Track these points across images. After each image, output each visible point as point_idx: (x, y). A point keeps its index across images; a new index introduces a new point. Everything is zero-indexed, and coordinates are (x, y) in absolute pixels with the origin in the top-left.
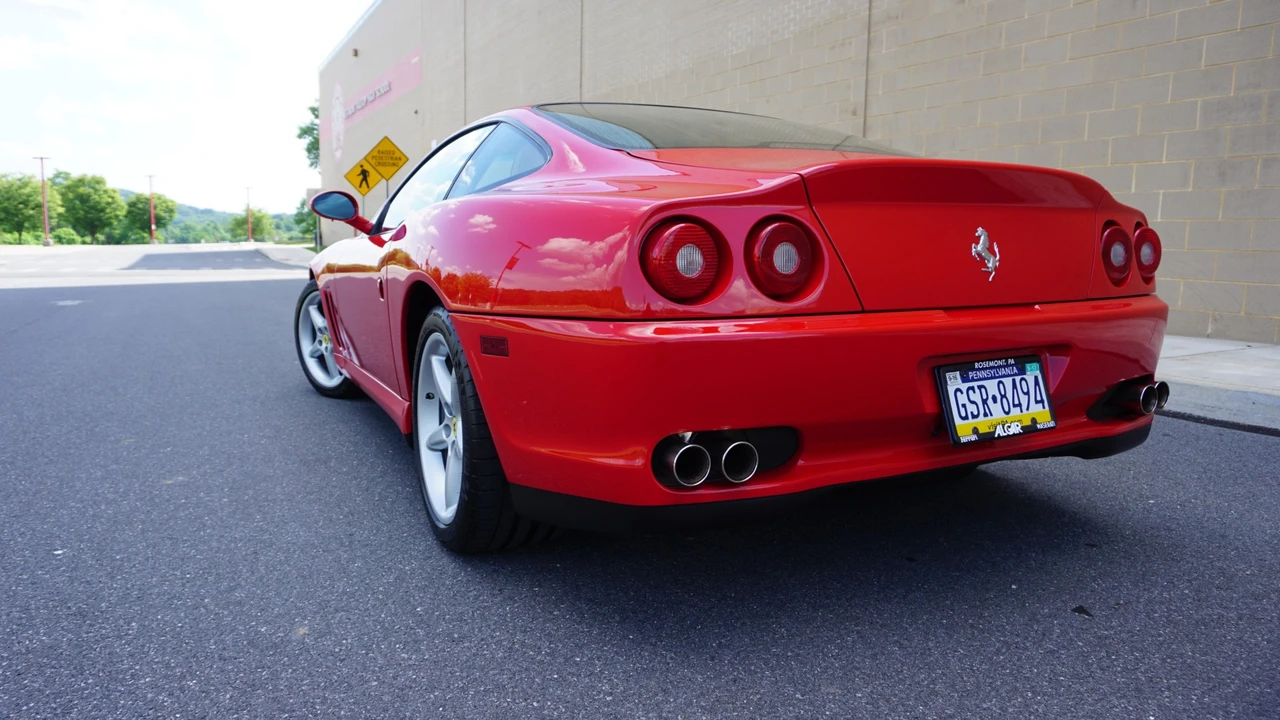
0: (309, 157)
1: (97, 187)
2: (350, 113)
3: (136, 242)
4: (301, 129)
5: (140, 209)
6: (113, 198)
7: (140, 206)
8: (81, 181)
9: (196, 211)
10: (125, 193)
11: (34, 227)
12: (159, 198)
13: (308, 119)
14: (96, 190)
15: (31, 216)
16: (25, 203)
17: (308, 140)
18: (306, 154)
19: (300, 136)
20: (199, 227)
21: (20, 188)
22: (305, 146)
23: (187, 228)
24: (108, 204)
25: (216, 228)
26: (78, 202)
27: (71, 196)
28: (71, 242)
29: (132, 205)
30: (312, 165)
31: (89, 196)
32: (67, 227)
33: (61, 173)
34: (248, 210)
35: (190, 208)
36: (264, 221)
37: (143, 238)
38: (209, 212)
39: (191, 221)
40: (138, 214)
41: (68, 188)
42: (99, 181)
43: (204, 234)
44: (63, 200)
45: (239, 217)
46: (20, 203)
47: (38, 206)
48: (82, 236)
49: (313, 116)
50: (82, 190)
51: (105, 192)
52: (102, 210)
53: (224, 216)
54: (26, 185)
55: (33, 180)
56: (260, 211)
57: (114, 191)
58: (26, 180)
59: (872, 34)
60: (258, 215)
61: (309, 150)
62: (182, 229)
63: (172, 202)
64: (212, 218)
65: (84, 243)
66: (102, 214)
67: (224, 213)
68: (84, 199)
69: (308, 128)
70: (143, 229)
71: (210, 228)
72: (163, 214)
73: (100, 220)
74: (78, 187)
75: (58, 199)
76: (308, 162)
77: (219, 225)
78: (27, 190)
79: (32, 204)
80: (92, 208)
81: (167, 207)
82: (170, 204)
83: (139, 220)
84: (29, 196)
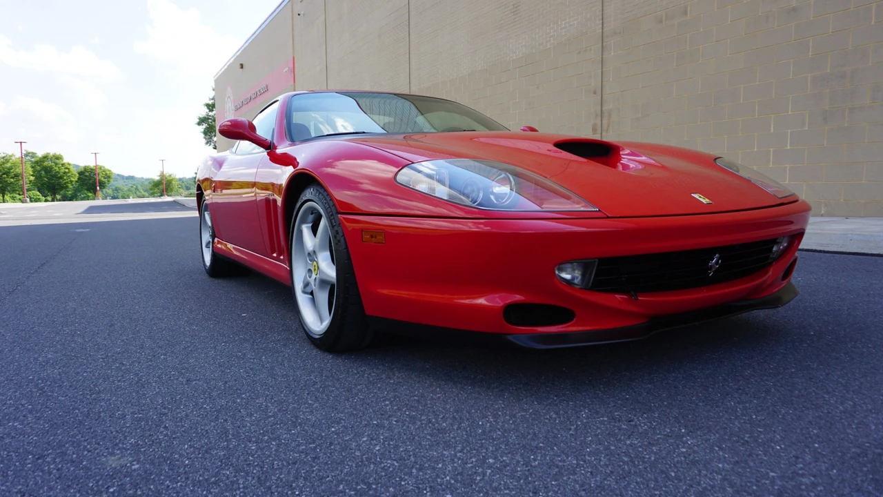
0: (205, 138)
1: (57, 161)
2: (239, 107)
3: (83, 199)
4: (200, 119)
5: (86, 176)
6: (69, 169)
7: (87, 174)
8: (45, 157)
9: (122, 177)
10: (77, 166)
11: (14, 191)
12: (100, 168)
13: (204, 112)
14: (56, 164)
15: (11, 183)
16: (7, 173)
17: (205, 126)
18: (203, 135)
19: (199, 124)
20: (126, 189)
21: (4, 163)
22: (203, 130)
23: (117, 190)
24: (65, 173)
25: (137, 189)
26: (43, 173)
27: (38, 168)
28: (37, 200)
29: (81, 173)
30: (207, 143)
31: (51, 168)
32: (34, 190)
33: (29, 153)
34: (162, 175)
35: (118, 175)
36: (173, 182)
37: (89, 196)
38: (131, 178)
39: (120, 184)
40: (86, 180)
41: (37, 162)
42: (58, 158)
43: (128, 193)
44: (34, 172)
45: (155, 181)
46: (4, 174)
47: (16, 176)
48: (45, 197)
49: (208, 110)
50: (46, 164)
51: (63, 165)
52: (61, 178)
53: (142, 181)
54: (7, 161)
55: (13, 158)
56: (170, 176)
57: (69, 164)
58: (8, 157)
59: (604, 44)
60: (169, 178)
61: (205, 133)
62: (113, 191)
63: (109, 171)
64: (134, 182)
65: (46, 201)
66: (61, 180)
67: (142, 178)
68: (48, 170)
69: (205, 118)
70: (89, 190)
71: (133, 189)
72: (103, 179)
73: (59, 184)
74: (43, 162)
75: (30, 171)
76: (204, 141)
77: (139, 187)
78: (8, 165)
79: (12, 175)
80: (53, 176)
81: (106, 174)
82: (108, 172)
83: (86, 185)
84: (10, 169)
